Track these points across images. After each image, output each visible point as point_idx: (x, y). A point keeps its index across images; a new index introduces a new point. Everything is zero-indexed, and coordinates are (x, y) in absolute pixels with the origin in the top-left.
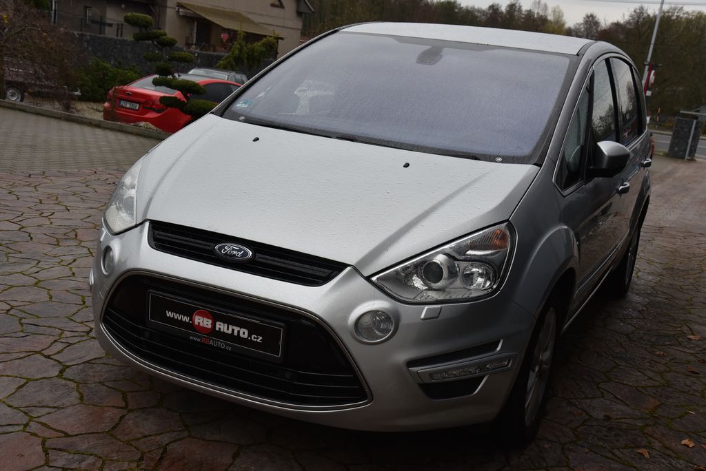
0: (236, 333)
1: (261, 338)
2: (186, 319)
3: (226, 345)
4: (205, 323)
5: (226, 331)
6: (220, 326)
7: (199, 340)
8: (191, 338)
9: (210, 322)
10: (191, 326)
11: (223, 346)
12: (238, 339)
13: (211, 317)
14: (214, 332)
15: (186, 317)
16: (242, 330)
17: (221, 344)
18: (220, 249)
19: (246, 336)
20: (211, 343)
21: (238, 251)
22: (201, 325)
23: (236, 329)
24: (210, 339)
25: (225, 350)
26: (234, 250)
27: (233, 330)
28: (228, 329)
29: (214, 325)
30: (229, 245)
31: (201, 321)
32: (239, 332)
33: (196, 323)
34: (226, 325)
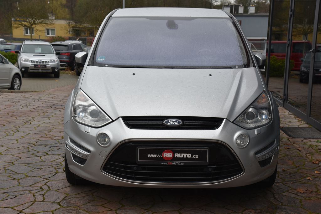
0: (185, 157)
1: (198, 156)
2: (159, 156)
3: (181, 163)
4: (169, 155)
5: (180, 157)
6: (177, 155)
7: (166, 164)
8: (162, 164)
9: (172, 154)
10: (162, 159)
11: (179, 163)
12: (187, 159)
13: (172, 152)
14: (174, 159)
15: (158, 155)
16: (188, 155)
17: (178, 163)
18: (167, 122)
19: (190, 156)
20: (173, 163)
21: (175, 121)
22: (167, 157)
23: (185, 155)
24: (172, 162)
25: (180, 165)
26: (173, 121)
27: (184, 156)
28: (181, 156)
29: (174, 155)
30: (170, 120)
31: (167, 155)
32: (187, 156)
33: (164, 156)
34: (180, 154)
